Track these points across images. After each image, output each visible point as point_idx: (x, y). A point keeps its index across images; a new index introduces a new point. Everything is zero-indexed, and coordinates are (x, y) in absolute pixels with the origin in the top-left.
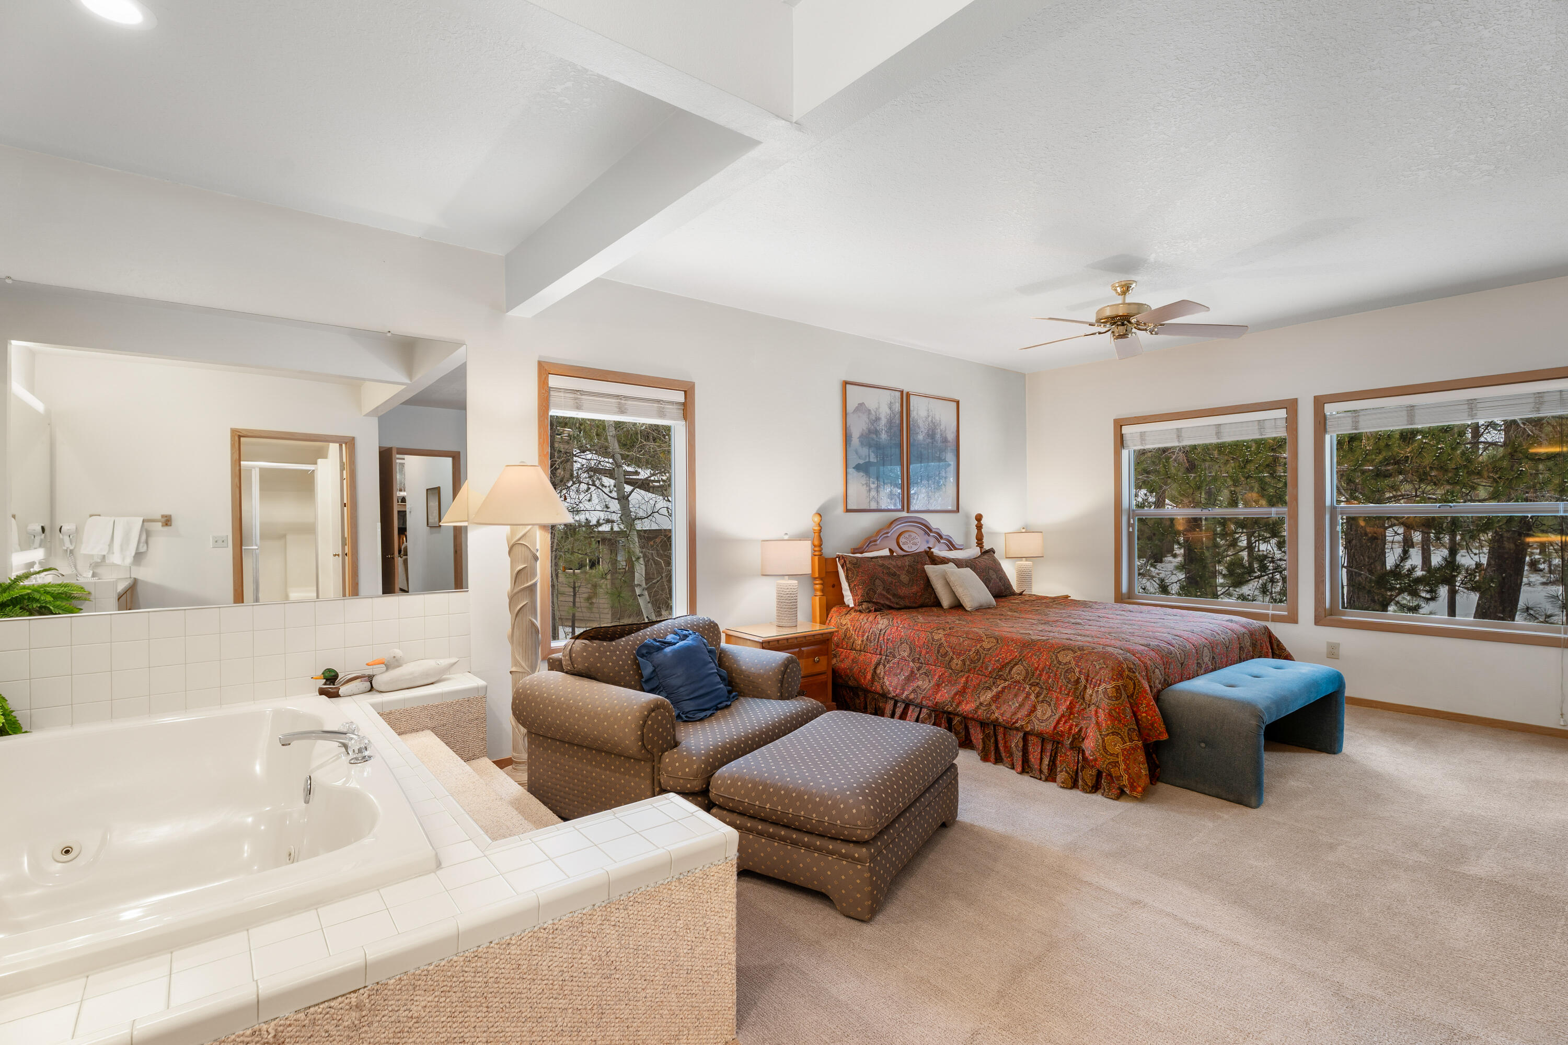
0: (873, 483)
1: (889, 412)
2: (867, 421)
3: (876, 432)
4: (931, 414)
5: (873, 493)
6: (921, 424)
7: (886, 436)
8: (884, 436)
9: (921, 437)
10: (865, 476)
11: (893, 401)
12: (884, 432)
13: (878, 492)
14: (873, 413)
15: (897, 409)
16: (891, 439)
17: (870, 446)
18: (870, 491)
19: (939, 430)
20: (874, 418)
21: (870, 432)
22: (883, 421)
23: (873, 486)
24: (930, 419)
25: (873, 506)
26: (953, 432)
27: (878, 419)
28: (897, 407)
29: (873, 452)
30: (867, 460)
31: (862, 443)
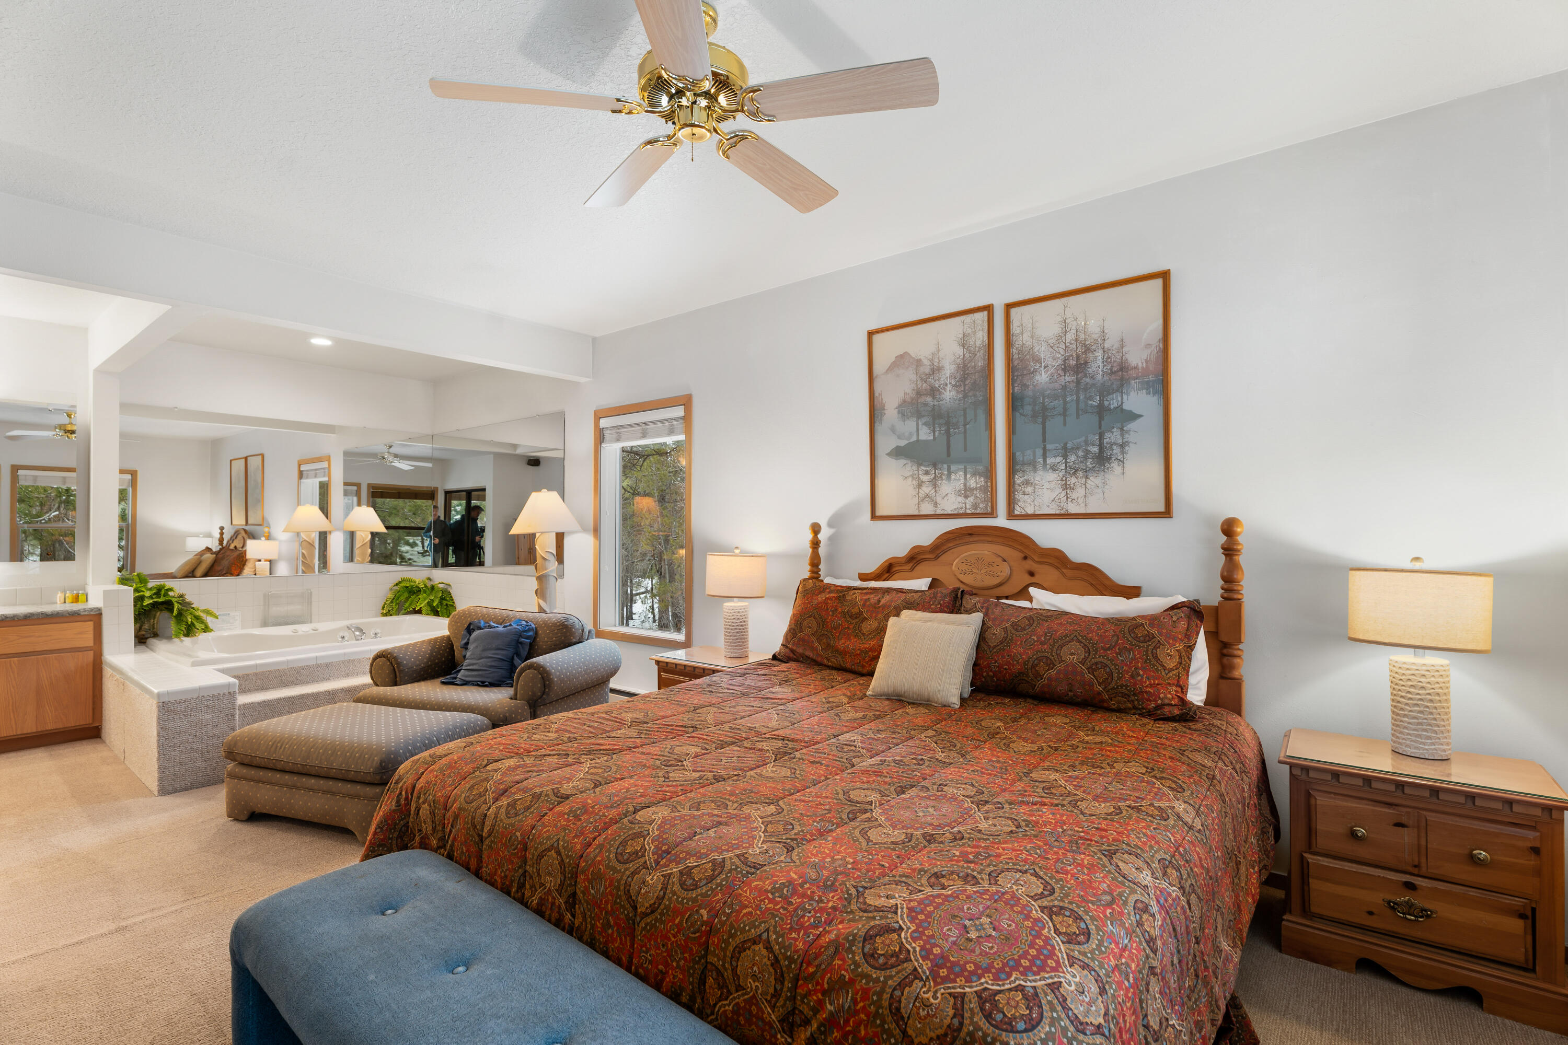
0: (927, 473)
1: (960, 351)
2: (914, 377)
3: (934, 392)
4: (1073, 326)
5: (926, 489)
6: (1043, 352)
7: (954, 393)
8: (949, 395)
9: (1043, 378)
10: (910, 465)
11: (969, 331)
12: (949, 387)
13: (935, 486)
14: (926, 362)
15: (978, 343)
16: (965, 396)
17: (919, 415)
18: (920, 485)
19: (1099, 354)
20: (927, 370)
21: (919, 393)
22: (949, 369)
23: (925, 478)
24: (1070, 337)
25: (927, 509)
26: (1148, 346)
27: (936, 370)
28: (981, 337)
29: (925, 424)
30: (914, 438)
31: (903, 415)
